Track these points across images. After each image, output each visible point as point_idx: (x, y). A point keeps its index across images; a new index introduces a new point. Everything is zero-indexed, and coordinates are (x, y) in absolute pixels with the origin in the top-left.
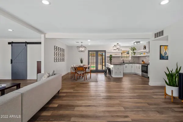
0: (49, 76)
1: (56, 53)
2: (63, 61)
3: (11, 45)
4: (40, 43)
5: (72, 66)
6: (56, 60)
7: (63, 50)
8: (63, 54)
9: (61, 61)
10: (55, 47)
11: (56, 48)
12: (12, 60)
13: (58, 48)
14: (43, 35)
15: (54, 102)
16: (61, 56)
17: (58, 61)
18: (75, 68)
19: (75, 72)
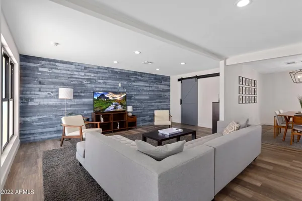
0: (240, 127)
1: (241, 88)
2: (253, 102)
3: (180, 82)
4: (218, 75)
5: (278, 113)
6: (242, 100)
7: (254, 83)
8: (253, 89)
9: (250, 102)
10: (241, 78)
11: (242, 80)
12: (181, 100)
13: (244, 79)
14: (222, 62)
15: (250, 174)
16: (250, 93)
17: (244, 102)
18: (285, 117)
19: (285, 125)
